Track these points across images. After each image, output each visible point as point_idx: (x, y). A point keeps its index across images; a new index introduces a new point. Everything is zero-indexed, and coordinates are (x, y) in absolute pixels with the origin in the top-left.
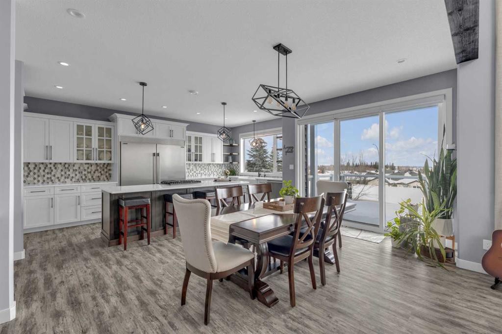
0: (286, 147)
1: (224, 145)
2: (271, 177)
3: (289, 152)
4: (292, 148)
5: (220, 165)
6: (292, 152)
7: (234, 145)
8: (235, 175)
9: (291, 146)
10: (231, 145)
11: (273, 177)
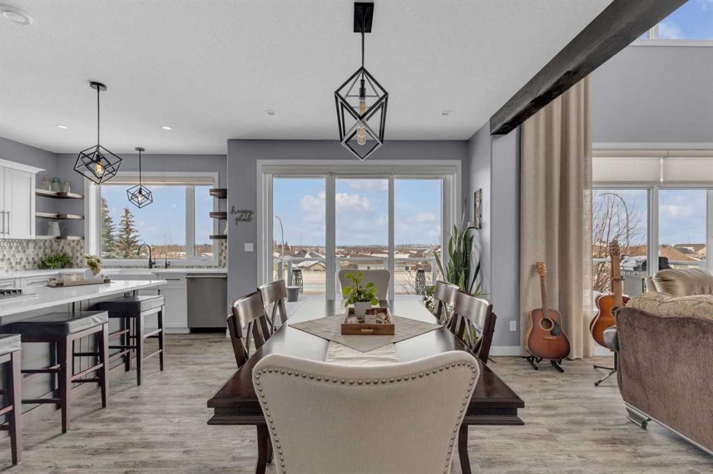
0: (236, 209)
1: (38, 194)
2: (182, 267)
3: (244, 220)
4: (250, 212)
5: (20, 242)
6: (249, 219)
7: (69, 194)
8: (71, 266)
9: (249, 209)
10: (60, 196)
11: (187, 267)
